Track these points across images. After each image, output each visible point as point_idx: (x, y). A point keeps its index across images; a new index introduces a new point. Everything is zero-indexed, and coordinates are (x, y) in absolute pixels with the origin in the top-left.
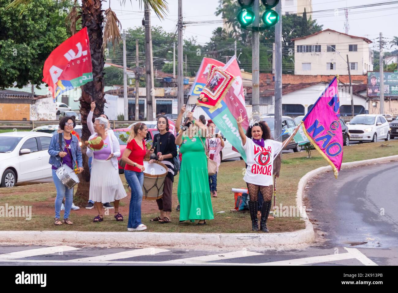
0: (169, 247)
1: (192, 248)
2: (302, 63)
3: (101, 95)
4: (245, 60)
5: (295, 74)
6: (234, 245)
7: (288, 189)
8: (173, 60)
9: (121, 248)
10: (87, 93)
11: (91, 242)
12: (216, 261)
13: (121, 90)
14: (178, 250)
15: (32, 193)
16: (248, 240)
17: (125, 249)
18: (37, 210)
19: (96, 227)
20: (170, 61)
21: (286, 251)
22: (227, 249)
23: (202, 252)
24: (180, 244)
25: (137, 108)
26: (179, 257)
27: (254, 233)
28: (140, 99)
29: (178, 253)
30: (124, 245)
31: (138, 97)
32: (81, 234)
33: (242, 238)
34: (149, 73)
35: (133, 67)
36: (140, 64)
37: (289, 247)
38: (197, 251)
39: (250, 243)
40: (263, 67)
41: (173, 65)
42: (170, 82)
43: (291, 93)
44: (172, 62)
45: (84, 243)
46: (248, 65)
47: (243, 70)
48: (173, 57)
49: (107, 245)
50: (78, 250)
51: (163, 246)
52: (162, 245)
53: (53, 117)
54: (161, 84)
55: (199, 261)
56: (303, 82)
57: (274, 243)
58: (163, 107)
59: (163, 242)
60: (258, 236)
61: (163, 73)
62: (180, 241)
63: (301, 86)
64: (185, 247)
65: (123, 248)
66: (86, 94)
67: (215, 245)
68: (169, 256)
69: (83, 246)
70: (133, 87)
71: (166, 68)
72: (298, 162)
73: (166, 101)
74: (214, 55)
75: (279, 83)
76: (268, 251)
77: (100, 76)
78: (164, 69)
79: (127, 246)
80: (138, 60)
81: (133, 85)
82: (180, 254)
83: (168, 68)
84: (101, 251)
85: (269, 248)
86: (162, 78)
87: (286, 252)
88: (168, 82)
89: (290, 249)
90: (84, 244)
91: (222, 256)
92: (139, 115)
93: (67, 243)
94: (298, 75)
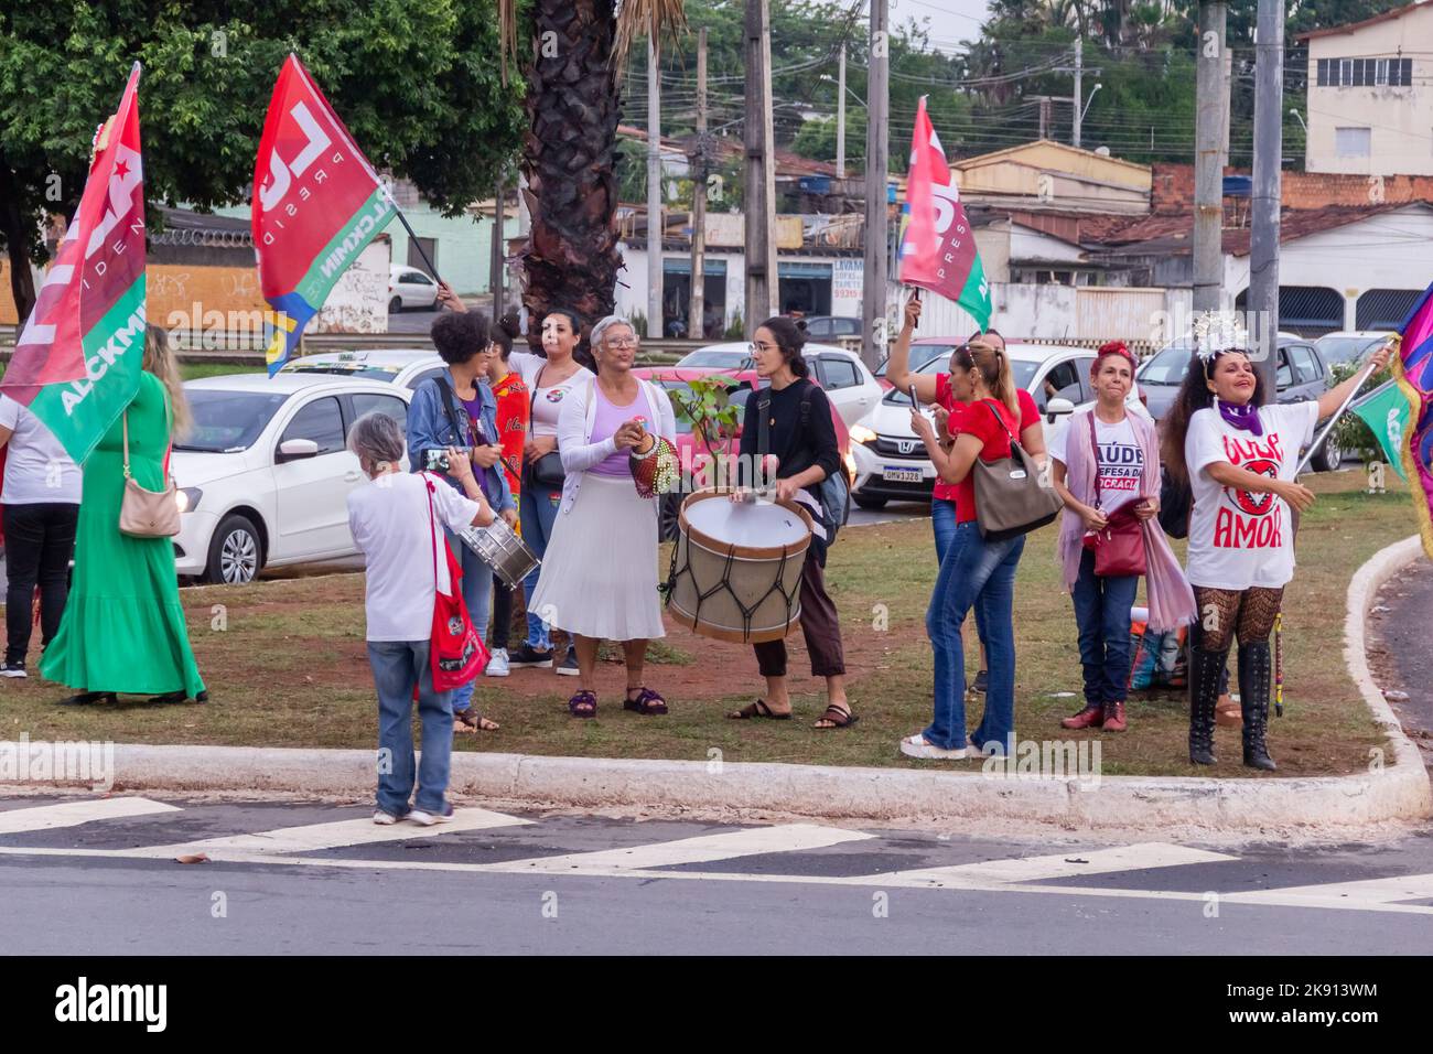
0: (870, 823)
1: (960, 827)
2: (1338, 129)
3: (604, 238)
4: (1113, 111)
5: (1309, 169)
6: (1124, 821)
7: (1310, 614)
8: (835, 111)
9: (686, 820)
10: (550, 230)
11: (573, 796)
12: (1058, 879)
13: (638, 222)
14: (909, 835)
15: (329, 608)
16: (1178, 805)
17: (704, 827)
18: (358, 673)
19: (589, 742)
20: (825, 112)
21: (1323, 848)
22: (1093, 836)
23: (999, 844)
24: (914, 814)
25: (698, 291)
26: (917, 862)
27: (1200, 775)
28: (709, 256)
29: (908, 846)
30: (700, 813)
31: (701, 249)
32: (535, 766)
33: (1152, 795)
34: (757, 156)
35: (682, 133)
36: (713, 122)
37: (1333, 835)
38: (979, 842)
39: (1183, 815)
40: (1182, 141)
41: (835, 127)
42: (826, 192)
43: (1295, 244)
44: (832, 116)
45: (546, 798)
46: (1124, 130)
47: (1104, 151)
48: (836, 98)
49: (635, 811)
50: (525, 827)
51: (849, 820)
52: (844, 816)
53: (375, 319)
54: (787, 200)
55: (993, 878)
56: (1340, 200)
57: (1276, 817)
58: (797, 289)
59: (848, 803)
60: (1217, 787)
61: (795, 159)
62: (914, 803)
63: (1332, 217)
64: (935, 825)
65: (695, 821)
66: (547, 233)
67: (1049, 821)
68: (875, 855)
69: (544, 811)
70: (680, 210)
71: (807, 139)
72: (1333, 510)
73: (807, 265)
74: (992, 93)
75: (1269, 201)
76: (1255, 848)
77: (601, 164)
78: (800, 145)
79: (710, 815)
80: (704, 105)
81: (681, 202)
82: (917, 851)
83: (815, 140)
84: (614, 830)
85: (1256, 837)
86: (790, 179)
87: (1323, 853)
88: (818, 192)
89: (1340, 842)
90: (547, 805)
91: (1079, 861)
92: (705, 318)
93: (482, 797)
94: (1322, 175)
